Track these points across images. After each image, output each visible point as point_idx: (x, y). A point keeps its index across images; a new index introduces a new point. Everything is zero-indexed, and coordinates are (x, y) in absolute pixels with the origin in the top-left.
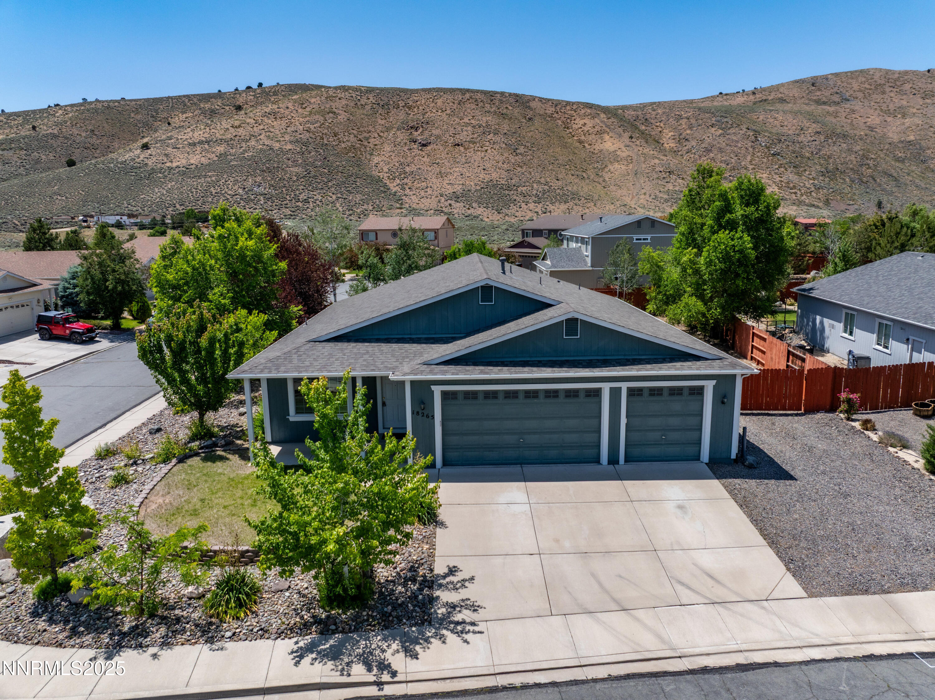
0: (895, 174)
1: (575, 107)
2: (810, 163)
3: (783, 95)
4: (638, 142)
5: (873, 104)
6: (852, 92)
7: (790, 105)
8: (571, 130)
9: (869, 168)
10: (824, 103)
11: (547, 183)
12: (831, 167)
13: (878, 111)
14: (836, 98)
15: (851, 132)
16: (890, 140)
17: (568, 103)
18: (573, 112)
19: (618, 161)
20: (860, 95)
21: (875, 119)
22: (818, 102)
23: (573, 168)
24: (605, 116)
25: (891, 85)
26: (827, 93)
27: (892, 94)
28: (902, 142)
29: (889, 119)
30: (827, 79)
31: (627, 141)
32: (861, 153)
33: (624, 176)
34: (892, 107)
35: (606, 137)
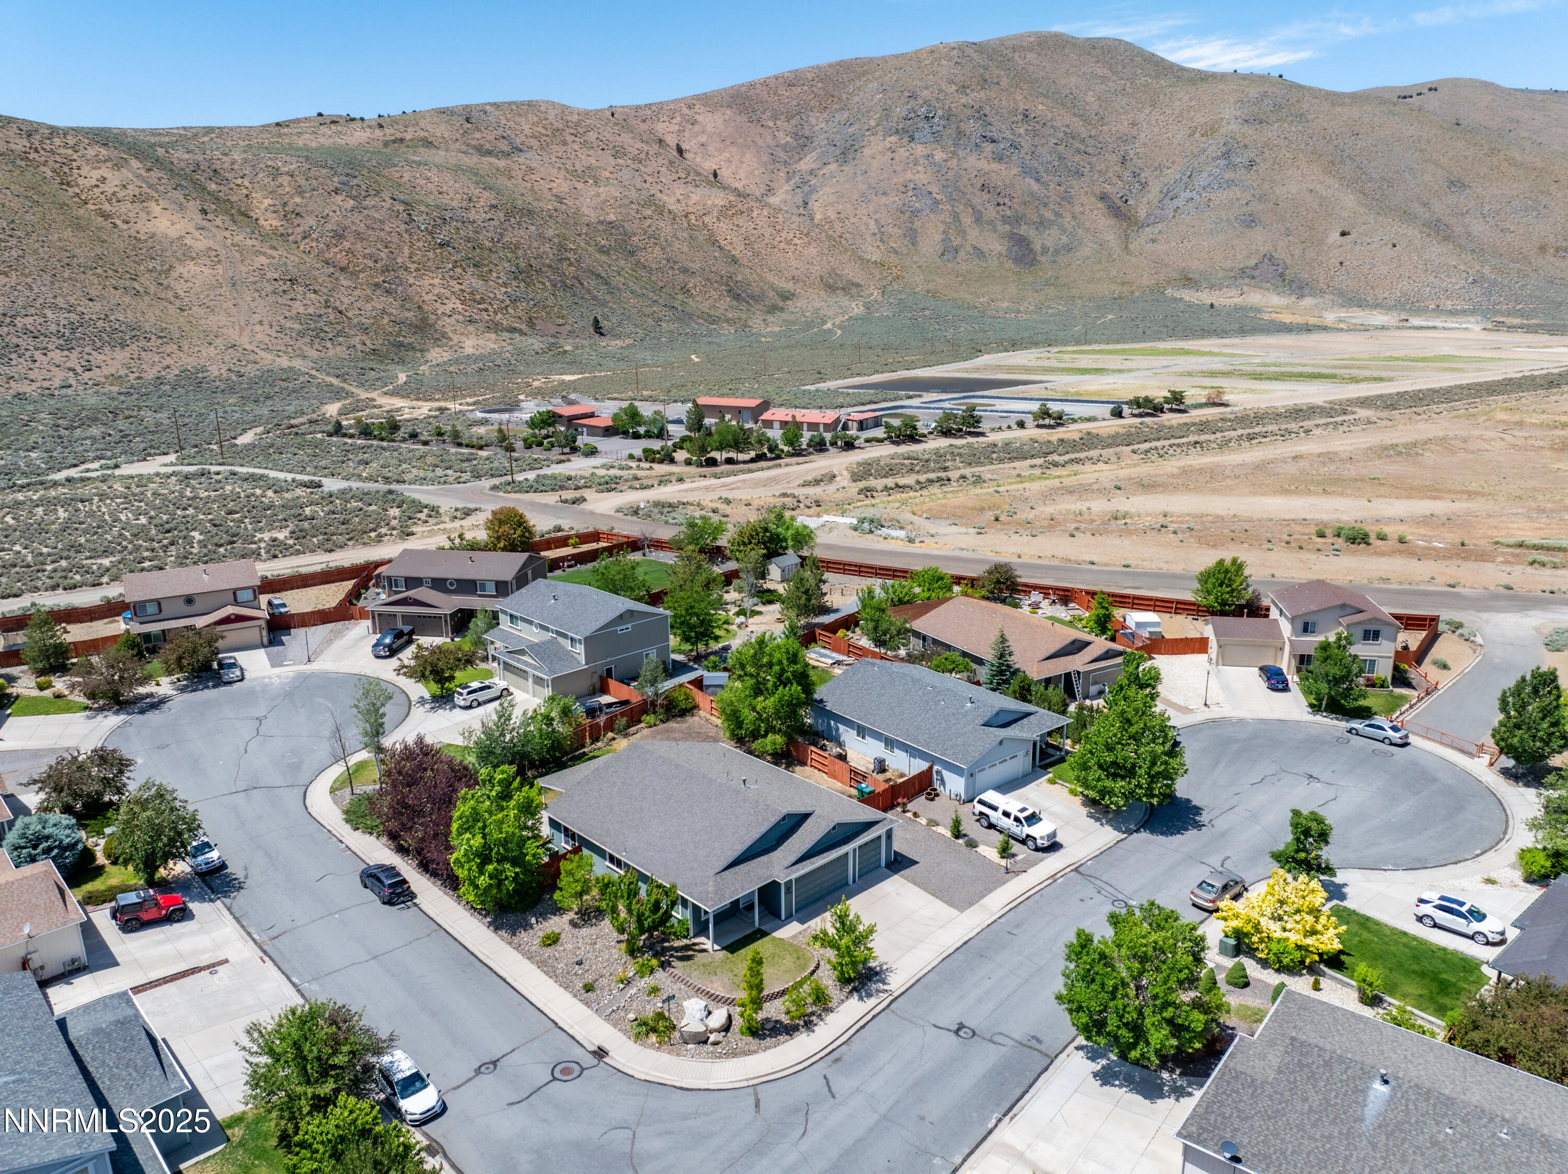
0: (603, 274)
1: (71, 141)
2: (494, 257)
3: (426, 134)
4: (218, 222)
5: (554, 159)
6: (524, 138)
7: (442, 153)
8: (78, 191)
9: (571, 264)
10: (489, 153)
11: (71, 309)
12: (523, 265)
13: (563, 172)
14: (504, 146)
15: (535, 204)
16: (585, 220)
17: (54, 131)
18: (70, 152)
19: (193, 259)
20: (535, 143)
21: (562, 186)
22: (482, 151)
23: (110, 273)
24: (140, 165)
25: (572, 131)
26: (491, 137)
27: (576, 147)
28: (602, 222)
29: (580, 186)
30: (485, 113)
31: (198, 217)
32: (556, 240)
33: (213, 288)
34: (578, 166)
35: (156, 209)
